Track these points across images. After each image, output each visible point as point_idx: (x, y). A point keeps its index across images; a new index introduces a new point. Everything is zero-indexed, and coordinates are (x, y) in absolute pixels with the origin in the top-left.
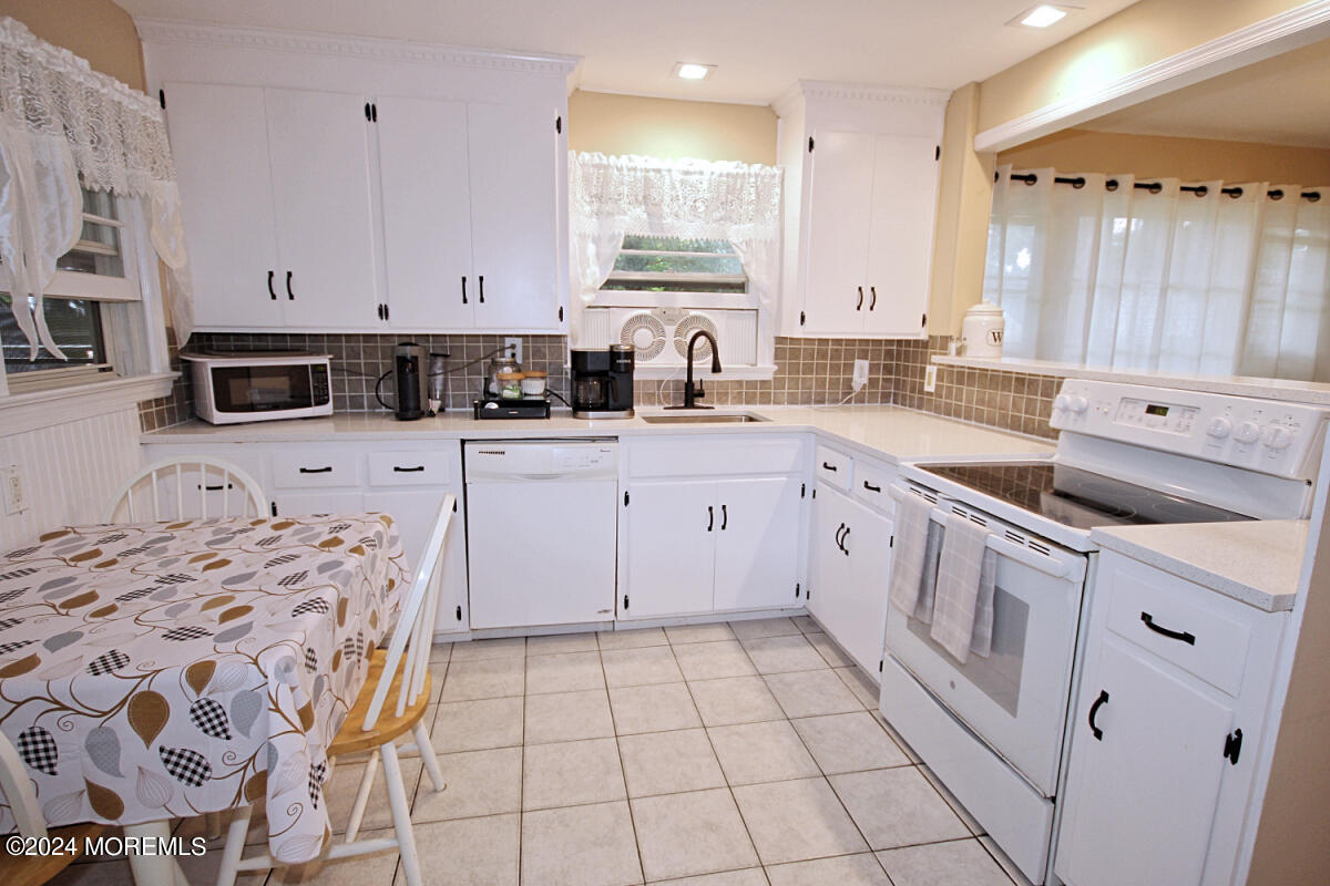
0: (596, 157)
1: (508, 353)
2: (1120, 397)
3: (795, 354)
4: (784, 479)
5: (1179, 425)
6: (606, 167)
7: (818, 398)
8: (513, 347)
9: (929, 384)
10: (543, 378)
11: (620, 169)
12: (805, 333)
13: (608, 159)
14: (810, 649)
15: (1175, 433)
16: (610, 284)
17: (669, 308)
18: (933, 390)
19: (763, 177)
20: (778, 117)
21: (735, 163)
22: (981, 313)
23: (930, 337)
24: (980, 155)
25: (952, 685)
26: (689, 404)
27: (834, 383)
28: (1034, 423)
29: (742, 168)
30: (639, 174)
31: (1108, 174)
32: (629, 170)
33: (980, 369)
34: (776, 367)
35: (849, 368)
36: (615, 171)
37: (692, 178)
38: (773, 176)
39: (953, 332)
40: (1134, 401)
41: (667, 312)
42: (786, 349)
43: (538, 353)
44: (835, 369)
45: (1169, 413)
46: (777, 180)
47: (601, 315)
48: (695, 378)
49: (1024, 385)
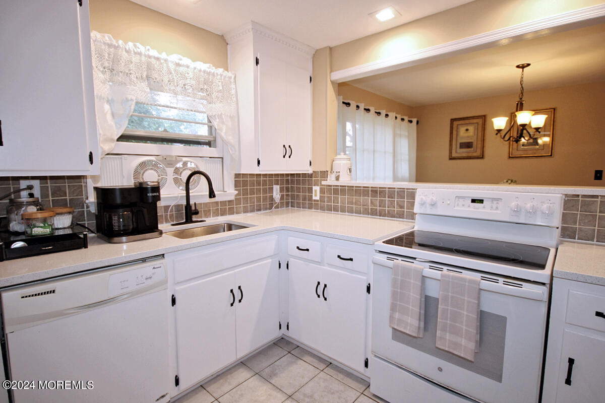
0: (107, 38)
1: (24, 194)
2: (455, 196)
3: (245, 183)
4: (270, 260)
5: (492, 207)
6: (116, 47)
7: (258, 208)
8: (30, 187)
9: (316, 196)
10: (70, 213)
11: (128, 52)
12: (260, 171)
13: (117, 42)
14: (300, 362)
15: (491, 211)
16: (123, 138)
17: (167, 156)
18: (319, 199)
19: (225, 77)
20: (227, 44)
21: (208, 65)
22: (340, 159)
23: (314, 172)
24: (333, 82)
25: (440, 369)
26: (189, 220)
27: (265, 199)
28: (385, 212)
29: (212, 69)
30: (143, 58)
31: (356, 102)
32: (135, 53)
33: (348, 186)
34: (237, 192)
35: (271, 190)
36: (124, 52)
37: (181, 69)
38: (230, 78)
39: (329, 169)
40: (463, 198)
41: (167, 159)
42: (241, 180)
43: (57, 191)
44: (265, 191)
45: (484, 202)
46: (232, 80)
47: (116, 160)
48: (192, 202)
49: (377, 193)
